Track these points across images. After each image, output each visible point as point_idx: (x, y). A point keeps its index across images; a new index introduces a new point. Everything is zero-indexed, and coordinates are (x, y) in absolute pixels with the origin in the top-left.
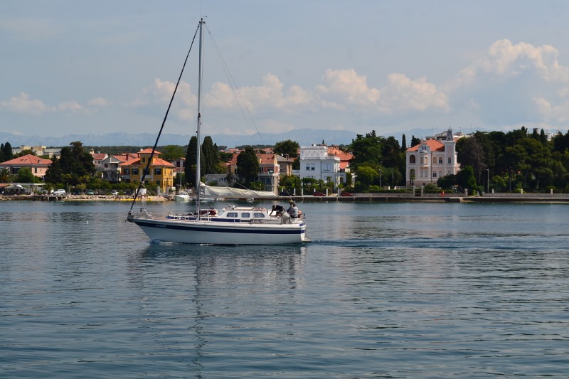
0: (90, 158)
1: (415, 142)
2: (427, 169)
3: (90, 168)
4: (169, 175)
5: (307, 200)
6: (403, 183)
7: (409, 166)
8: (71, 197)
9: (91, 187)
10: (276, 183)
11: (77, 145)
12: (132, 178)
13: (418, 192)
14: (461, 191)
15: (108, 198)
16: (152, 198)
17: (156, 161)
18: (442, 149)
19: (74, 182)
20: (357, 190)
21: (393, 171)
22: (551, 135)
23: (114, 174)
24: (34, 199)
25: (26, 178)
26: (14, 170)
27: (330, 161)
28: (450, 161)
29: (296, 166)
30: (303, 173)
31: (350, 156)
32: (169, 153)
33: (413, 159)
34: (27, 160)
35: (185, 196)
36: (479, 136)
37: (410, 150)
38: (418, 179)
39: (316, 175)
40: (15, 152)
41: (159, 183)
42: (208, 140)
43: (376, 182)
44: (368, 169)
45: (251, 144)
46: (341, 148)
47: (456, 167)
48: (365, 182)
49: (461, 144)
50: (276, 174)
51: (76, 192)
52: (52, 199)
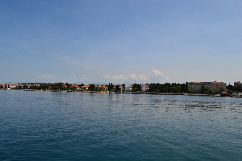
0: (94, 86)
1: (142, 85)
2: (144, 88)
3: (94, 88)
4: (106, 89)
5: (126, 93)
6: (140, 91)
7: (141, 88)
8: (91, 92)
9: (94, 90)
10: (122, 91)
11: (93, 84)
12: (100, 89)
13: (143, 92)
14: (149, 92)
15: (97, 92)
16: (103, 92)
17: (104, 87)
18: (146, 86)
19: (92, 90)
20: (134, 92)
21: (139, 89)
22: (162, 84)
23: (98, 88)
24: (86, 92)
25: (85, 89)
26: (83, 88)
27: (130, 87)
28: (147, 88)
29: (125, 88)
30: (126, 89)
31: (133, 87)
32: (106, 86)
33: (142, 87)
34: (85, 86)
35: (108, 92)
36: (152, 84)
37: (142, 86)
38: (143, 90)
39: (128, 89)
40: (84, 85)
41: (104, 90)
42: (112, 84)
43: (136, 91)
44: (135, 89)
45: (118, 84)
46: (131, 85)
47: (148, 89)
48: (135, 91)
49: (149, 85)
50: (122, 89)
51: (92, 91)
52: (89, 92)
